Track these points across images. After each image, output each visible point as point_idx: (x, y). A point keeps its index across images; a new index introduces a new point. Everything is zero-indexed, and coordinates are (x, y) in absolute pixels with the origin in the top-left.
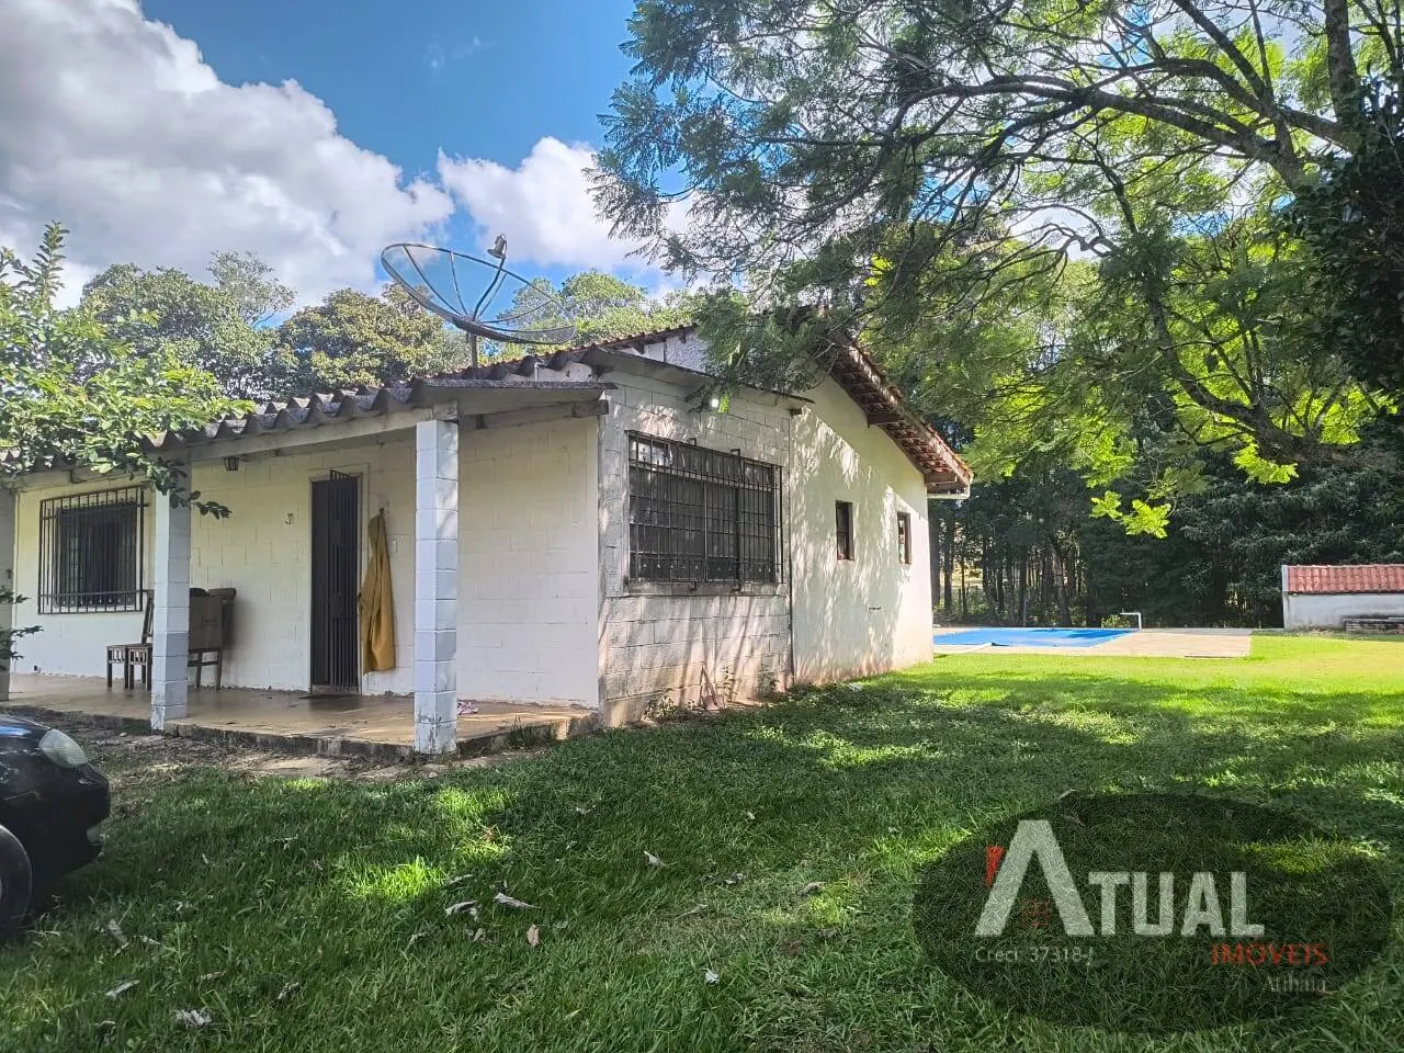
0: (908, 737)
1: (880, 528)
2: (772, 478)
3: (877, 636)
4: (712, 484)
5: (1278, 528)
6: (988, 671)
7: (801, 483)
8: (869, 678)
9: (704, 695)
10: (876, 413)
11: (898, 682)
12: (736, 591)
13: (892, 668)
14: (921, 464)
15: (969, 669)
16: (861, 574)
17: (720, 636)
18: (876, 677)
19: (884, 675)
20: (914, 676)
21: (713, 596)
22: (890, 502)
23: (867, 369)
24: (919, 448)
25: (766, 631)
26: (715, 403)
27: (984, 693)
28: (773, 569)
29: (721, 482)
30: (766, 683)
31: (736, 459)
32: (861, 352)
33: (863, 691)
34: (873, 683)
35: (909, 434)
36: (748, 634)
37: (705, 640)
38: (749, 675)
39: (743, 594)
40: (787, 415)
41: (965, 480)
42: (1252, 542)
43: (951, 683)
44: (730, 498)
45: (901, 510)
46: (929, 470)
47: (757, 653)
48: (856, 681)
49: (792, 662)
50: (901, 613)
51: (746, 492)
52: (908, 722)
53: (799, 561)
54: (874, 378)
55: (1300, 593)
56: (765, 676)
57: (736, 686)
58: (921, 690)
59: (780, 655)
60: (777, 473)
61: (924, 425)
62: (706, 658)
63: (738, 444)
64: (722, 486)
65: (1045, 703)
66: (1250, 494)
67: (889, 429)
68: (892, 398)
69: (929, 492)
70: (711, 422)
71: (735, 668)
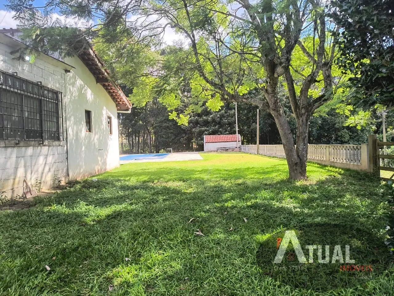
0: (120, 200)
1: (102, 122)
2: (57, 97)
3: (101, 160)
4: (26, 96)
5: (202, 126)
6: (139, 169)
7: (70, 100)
8: (99, 175)
9: (25, 191)
10: (100, 79)
11: (110, 176)
12: (42, 144)
13: (107, 170)
14: (115, 100)
15: (133, 169)
16: (95, 137)
17: (33, 164)
18: (101, 174)
19: (104, 173)
20: (115, 173)
21: (29, 146)
22: (105, 112)
23: (96, 60)
24: (114, 94)
25: (55, 160)
26: (27, 58)
27: (141, 177)
28: (58, 134)
29: (32, 95)
30: (57, 182)
31: (39, 86)
32: (94, 52)
33: (98, 181)
34: (101, 177)
35: (111, 89)
36: (48, 162)
37: (25, 166)
38: (48, 179)
39: (44, 146)
40: (64, 72)
41: (129, 106)
42: (197, 130)
43: (129, 175)
44: (36, 103)
45: (109, 116)
46: (117, 103)
47: (52, 170)
48: (94, 176)
49: (68, 172)
50: (110, 151)
51: (45, 102)
52: (118, 192)
53: (70, 131)
54: (99, 64)
55: (208, 142)
56: (56, 179)
57: (42, 185)
58: (120, 178)
59: (63, 170)
60: (60, 95)
61: (117, 85)
62: (26, 174)
63: (40, 80)
64: (32, 98)
65: (161, 179)
66: (196, 117)
67: (104, 86)
68: (106, 74)
69: (117, 110)
70: (26, 67)
71: (42, 177)
